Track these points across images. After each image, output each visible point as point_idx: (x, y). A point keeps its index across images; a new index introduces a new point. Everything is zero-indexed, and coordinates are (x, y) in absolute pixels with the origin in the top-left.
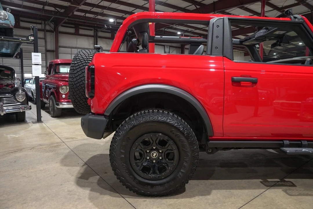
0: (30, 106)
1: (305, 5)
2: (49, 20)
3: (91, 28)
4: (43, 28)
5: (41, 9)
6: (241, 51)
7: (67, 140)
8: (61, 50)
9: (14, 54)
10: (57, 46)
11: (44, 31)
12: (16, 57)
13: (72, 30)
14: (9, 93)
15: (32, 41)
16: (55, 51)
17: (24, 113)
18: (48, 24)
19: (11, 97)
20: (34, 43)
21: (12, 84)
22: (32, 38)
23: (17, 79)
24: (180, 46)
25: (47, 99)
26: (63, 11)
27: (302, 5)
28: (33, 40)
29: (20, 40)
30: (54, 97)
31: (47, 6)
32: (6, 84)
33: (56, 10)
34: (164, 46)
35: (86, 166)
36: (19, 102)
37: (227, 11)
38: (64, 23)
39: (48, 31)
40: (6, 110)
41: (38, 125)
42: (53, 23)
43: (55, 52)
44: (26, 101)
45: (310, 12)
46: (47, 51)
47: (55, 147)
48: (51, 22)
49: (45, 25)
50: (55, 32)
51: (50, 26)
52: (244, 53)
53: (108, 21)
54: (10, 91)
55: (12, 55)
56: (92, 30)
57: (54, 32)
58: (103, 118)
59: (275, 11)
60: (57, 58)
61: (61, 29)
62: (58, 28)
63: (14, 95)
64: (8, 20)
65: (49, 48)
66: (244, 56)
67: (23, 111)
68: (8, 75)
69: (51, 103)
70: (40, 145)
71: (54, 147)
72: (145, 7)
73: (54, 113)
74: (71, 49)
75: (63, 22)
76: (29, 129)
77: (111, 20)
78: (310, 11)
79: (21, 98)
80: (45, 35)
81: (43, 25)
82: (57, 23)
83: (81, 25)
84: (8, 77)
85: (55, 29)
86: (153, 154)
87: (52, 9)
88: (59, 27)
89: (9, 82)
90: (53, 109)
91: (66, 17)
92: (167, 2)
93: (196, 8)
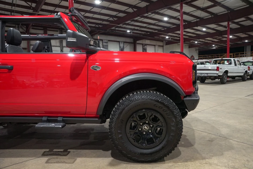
3: (57, 30)
6: (185, 44)
10: (29, 44)
13: (41, 32)
16: (27, 49)
18: (20, 27)
24: (133, 42)
27: (218, 6)
34: (119, 42)
42: (25, 26)
51: (23, 29)
52: (188, 46)
56: (57, 31)
61: (32, 31)
66: (189, 48)
78: (226, 11)
82: (28, 26)
83: (49, 28)
85: (26, 32)
88: (30, 30)
92: (110, 7)
93: (133, 11)
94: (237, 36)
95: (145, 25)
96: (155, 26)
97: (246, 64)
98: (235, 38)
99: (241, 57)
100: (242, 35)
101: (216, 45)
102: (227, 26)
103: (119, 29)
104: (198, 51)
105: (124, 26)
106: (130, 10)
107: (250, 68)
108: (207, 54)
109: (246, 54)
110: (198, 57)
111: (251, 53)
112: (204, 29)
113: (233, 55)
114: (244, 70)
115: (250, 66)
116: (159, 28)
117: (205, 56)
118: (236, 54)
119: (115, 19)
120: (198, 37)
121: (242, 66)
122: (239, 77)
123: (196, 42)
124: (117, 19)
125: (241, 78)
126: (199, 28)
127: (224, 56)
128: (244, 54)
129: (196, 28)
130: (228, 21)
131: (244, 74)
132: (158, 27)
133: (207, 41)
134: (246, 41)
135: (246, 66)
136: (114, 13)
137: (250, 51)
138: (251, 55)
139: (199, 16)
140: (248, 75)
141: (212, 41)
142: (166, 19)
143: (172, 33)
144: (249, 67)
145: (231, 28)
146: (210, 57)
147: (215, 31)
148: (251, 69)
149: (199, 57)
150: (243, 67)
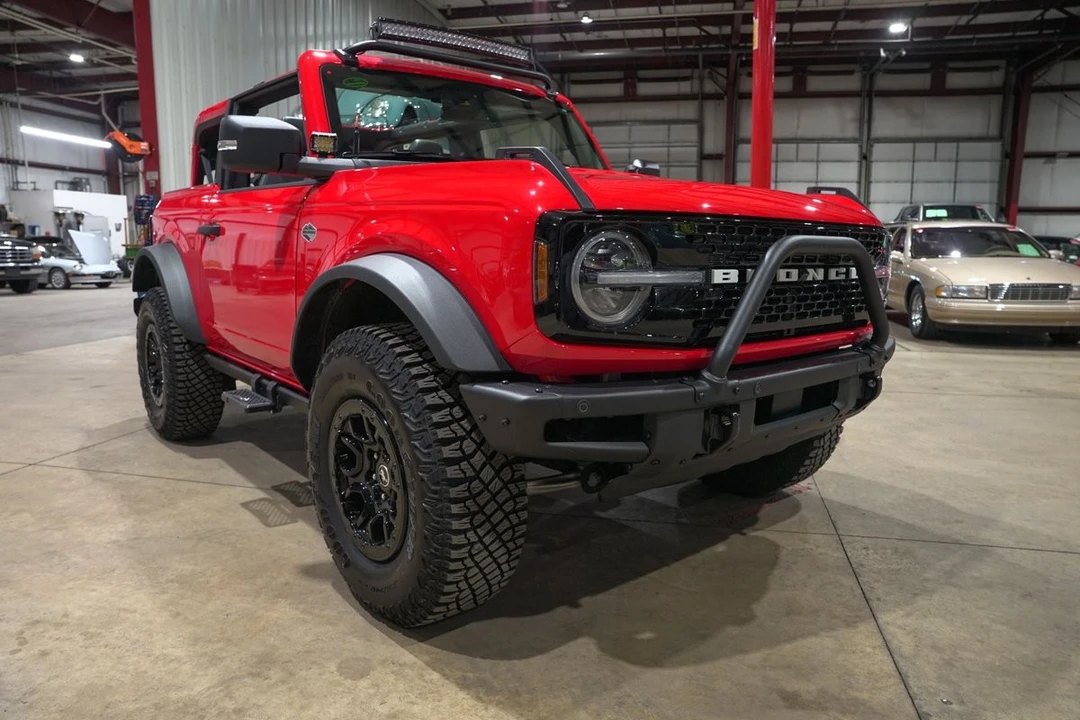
2: (698, 64)
4: (696, 89)
10: (733, 140)
11: (698, 99)
18: (709, 78)
33: (703, 33)
39: (708, 97)
46: (704, 157)
50: (726, 98)
51: (715, 83)
53: (882, 33)
57: (723, 99)
65: (710, 147)
77: (897, 28)
80: (701, 110)
81: (696, 83)
83: (815, 62)
85: (728, 91)
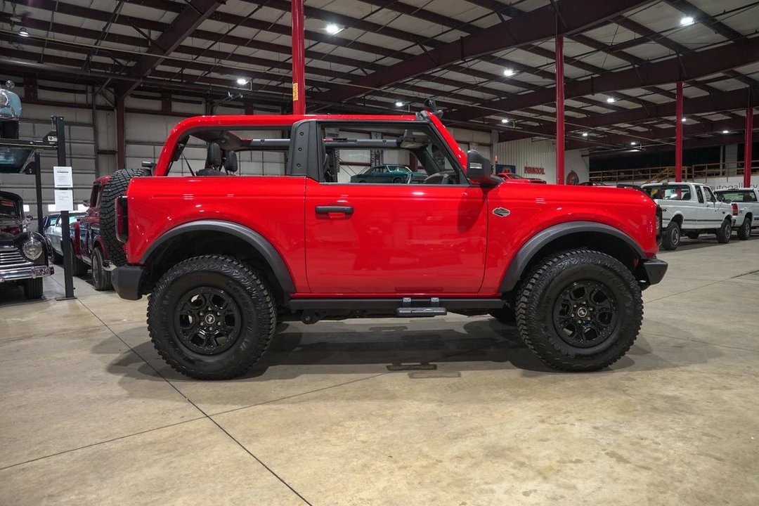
0: (52, 268)
1: (659, 42)
2: (104, 84)
3: (199, 99)
4: (90, 101)
5: (84, 61)
7: (112, 323)
8: (131, 149)
9: (21, 167)
10: (122, 141)
11: (92, 108)
12: (27, 172)
13: (156, 105)
14: (9, 244)
15: (54, 145)
16: (118, 152)
17: (39, 281)
18: (100, 94)
19: (14, 251)
20: (57, 149)
21: (16, 226)
22: (55, 139)
23: (28, 217)
25: (89, 256)
26: (132, 64)
27: (653, 42)
28: (56, 143)
29: (31, 143)
30: (101, 249)
31: (97, 55)
32: (5, 227)
33: (117, 64)
34: (368, 132)
35: (132, 352)
36: (30, 260)
37: (499, 54)
38: (136, 89)
39: (100, 108)
40: (5, 275)
41: (66, 303)
42: (112, 90)
43: (117, 154)
44: (44, 257)
45: (676, 56)
46: (99, 152)
47: (89, 332)
48: (106, 88)
49: (94, 94)
50: (115, 111)
51: (105, 97)
53: (233, 83)
54: (12, 240)
55: (18, 168)
56: (200, 103)
57: (113, 110)
58: (138, 269)
59: (601, 52)
60: (122, 165)
61: (130, 102)
62: (123, 101)
63: (20, 248)
64: (8, 106)
65: (103, 145)
67: (37, 278)
68: (8, 210)
69: (95, 263)
70: (65, 330)
71: (86, 333)
72: (314, 52)
73: (100, 283)
74: (152, 146)
75: (135, 86)
76: (50, 308)
77: (242, 81)
78: (674, 55)
79: (33, 253)
80: (94, 117)
81: (90, 96)
82: (120, 89)
83: (177, 93)
84: (10, 214)
85: (116, 104)
86: (208, 318)
87: (109, 60)
88: (126, 99)
89: (12, 223)
90: (99, 275)
91: (139, 78)
92: (361, 40)
93: (424, 52)
94: (700, 117)
95: (448, 88)
96: (476, 90)
97: (726, 196)
98: (695, 122)
99: (710, 175)
100: (716, 117)
101: (641, 142)
102: (675, 92)
103: (372, 99)
104: (587, 159)
105: (391, 90)
106: (417, 50)
107: (739, 209)
108: (615, 169)
109: (724, 167)
110: (588, 175)
111: (738, 167)
112: (611, 100)
113: (689, 171)
114: (724, 213)
115: (737, 203)
116: (487, 96)
117: (608, 174)
118: (696, 169)
119: (370, 72)
120: (593, 120)
121: (717, 203)
122: (709, 233)
123: (585, 135)
124: (373, 71)
125: (714, 236)
126: (598, 97)
127: (663, 173)
128: (718, 167)
129: (589, 96)
130: (679, 80)
131: (722, 225)
132: (484, 94)
133: (614, 132)
134: (726, 132)
135: (728, 201)
136: (370, 57)
137: (736, 158)
138: (738, 170)
139: (600, 66)
140: (733, 228)
141: (631, 132)
142: (508, 73)
143: (522, 111)
144: (735, 207)
145: (685, 98)
146: (622, 175)
147: (640, 103)
148: (741, 211)
149: (591, 175)
150: (720, 206)
